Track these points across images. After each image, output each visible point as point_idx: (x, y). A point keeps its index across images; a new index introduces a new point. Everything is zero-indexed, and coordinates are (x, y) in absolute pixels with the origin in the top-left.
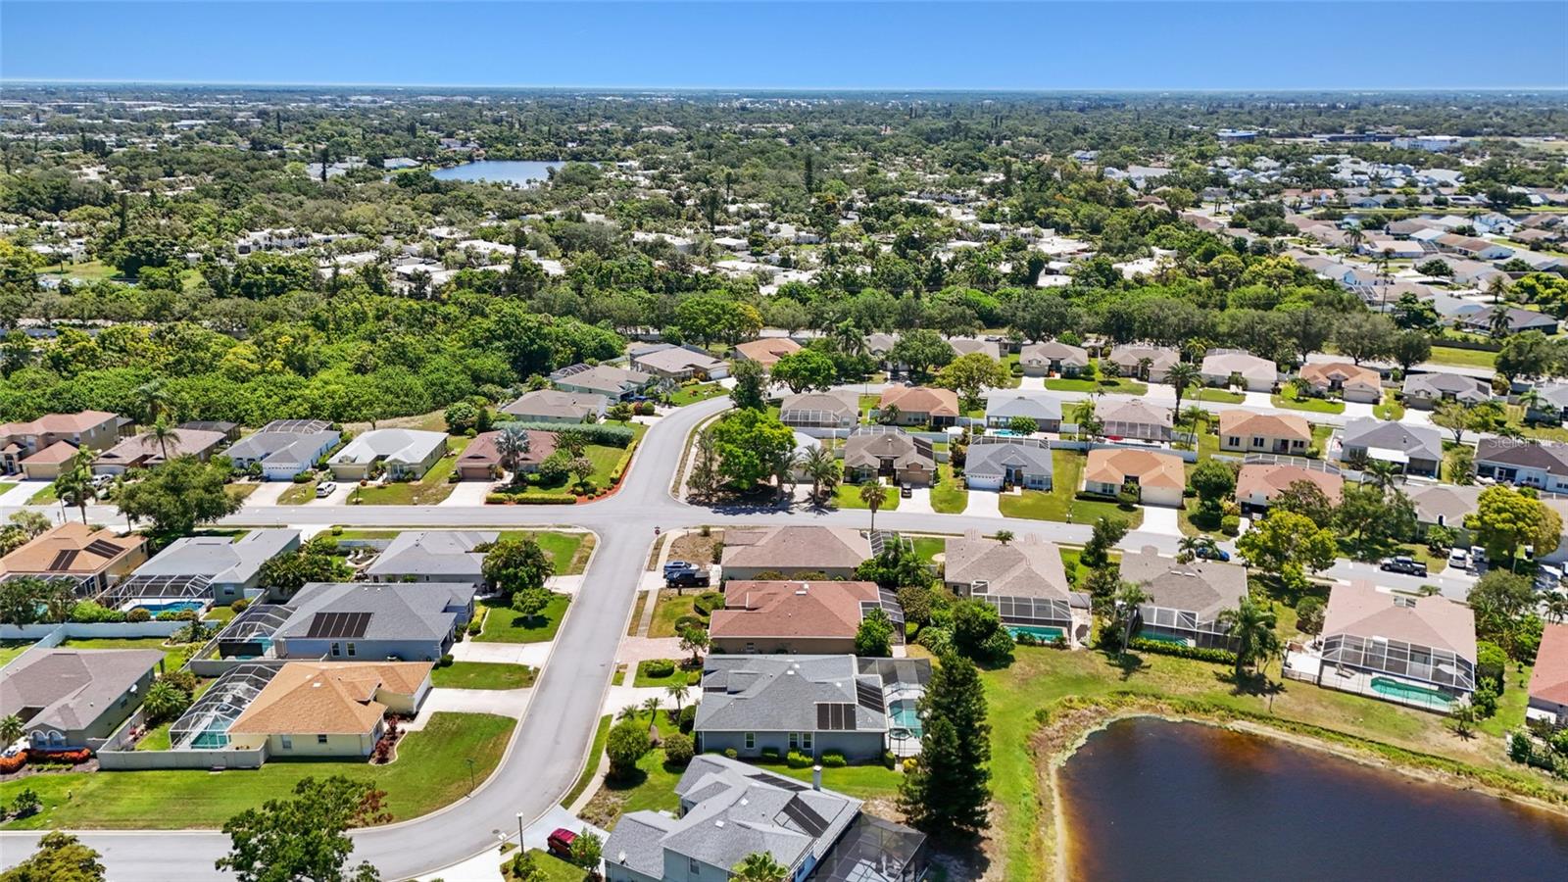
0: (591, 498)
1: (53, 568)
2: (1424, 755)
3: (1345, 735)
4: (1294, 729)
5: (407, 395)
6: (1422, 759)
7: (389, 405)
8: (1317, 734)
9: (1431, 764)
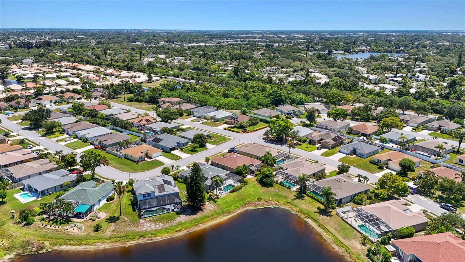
0: (244, 133)
1: (138, 122)
2: (343, 244)
3: (330, 231)
4: (319, 226)
5: (240, 105)
6: (342, 245)
7: (235, 107)
8: (324, 229)
9: (342, 246)
